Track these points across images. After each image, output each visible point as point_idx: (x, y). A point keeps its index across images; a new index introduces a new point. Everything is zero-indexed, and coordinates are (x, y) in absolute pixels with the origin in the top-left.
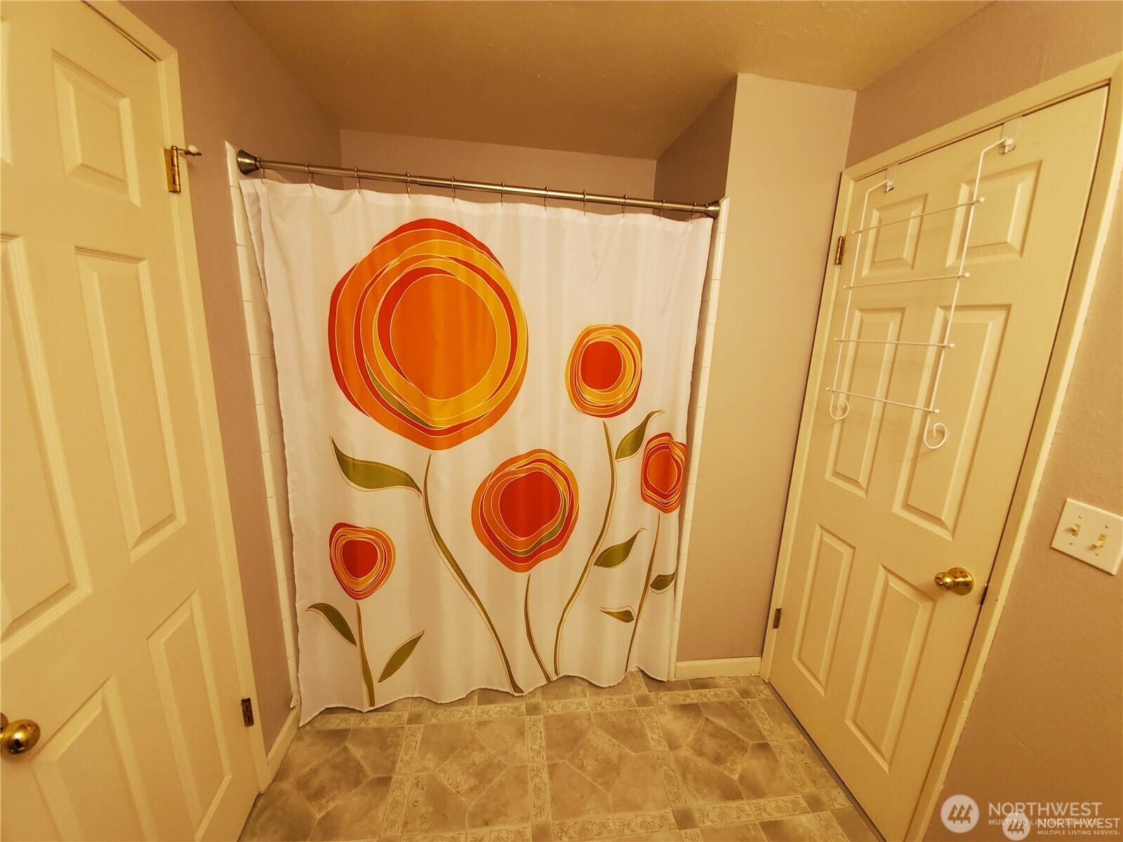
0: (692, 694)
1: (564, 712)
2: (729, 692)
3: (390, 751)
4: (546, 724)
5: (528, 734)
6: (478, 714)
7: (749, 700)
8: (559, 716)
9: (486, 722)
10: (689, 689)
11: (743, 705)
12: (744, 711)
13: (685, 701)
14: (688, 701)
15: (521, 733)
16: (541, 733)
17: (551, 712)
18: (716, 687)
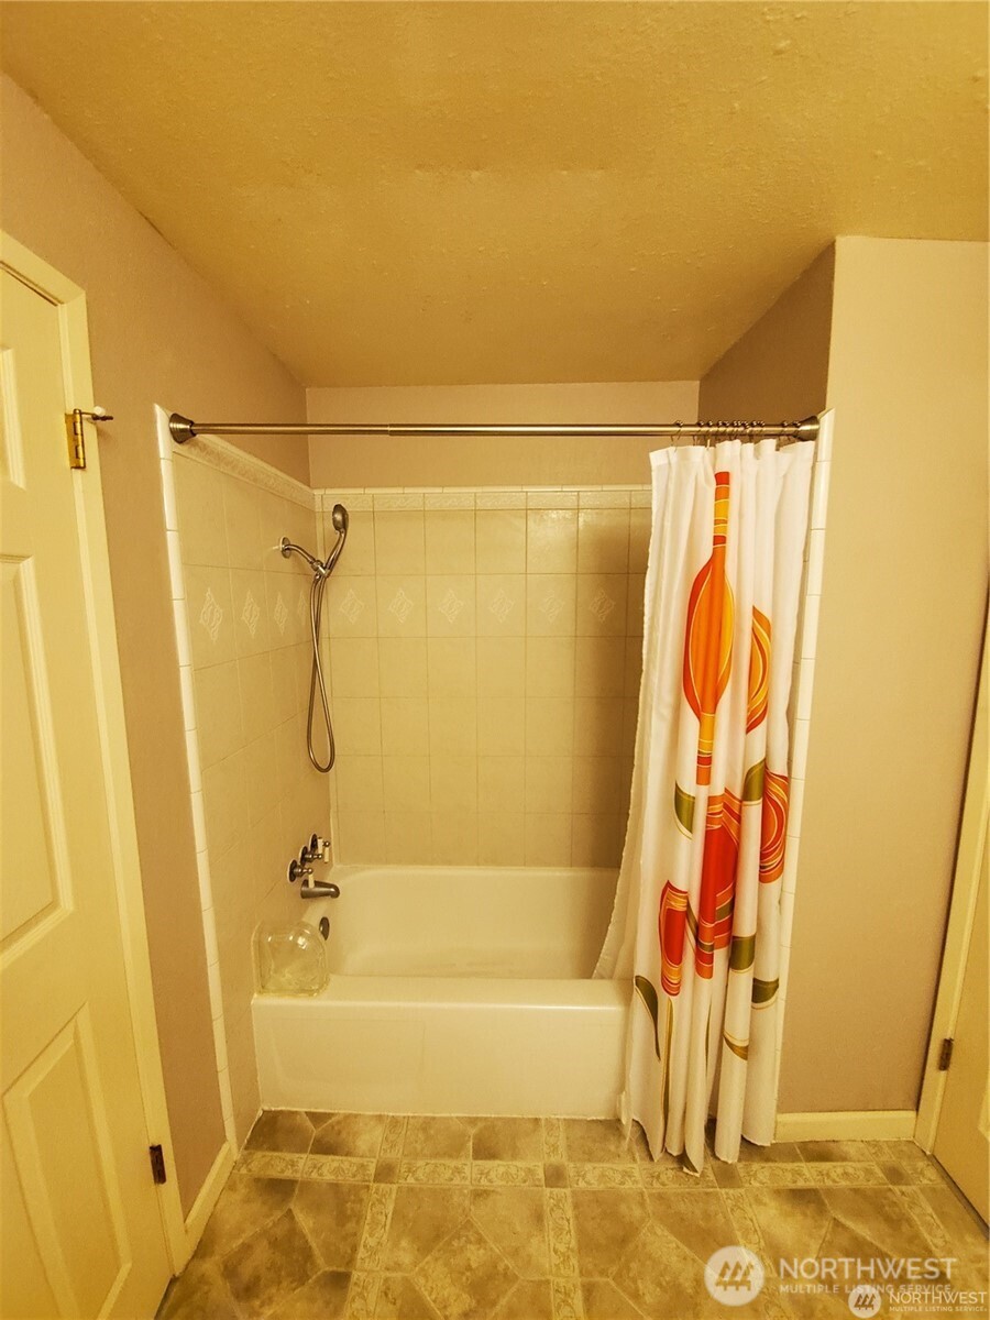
0: (805, 1171)
1: (602, 1187)
2: (869, 1172)
3: (350, 1226)
4: (576, 1206)
5: (549, 1223)
6: (474, 1176)
7: (904, 1188)
8: (594, 1192)
9: (485, 1191)
10: (801, 1161)
11: (895, 1199)
12: (897, 1209)
13: (795, 1182)
14: (801, 1184)
15: (538, 1218)
16: (568, 1220)
17: (582, 1184)
18: (844, 1159)
